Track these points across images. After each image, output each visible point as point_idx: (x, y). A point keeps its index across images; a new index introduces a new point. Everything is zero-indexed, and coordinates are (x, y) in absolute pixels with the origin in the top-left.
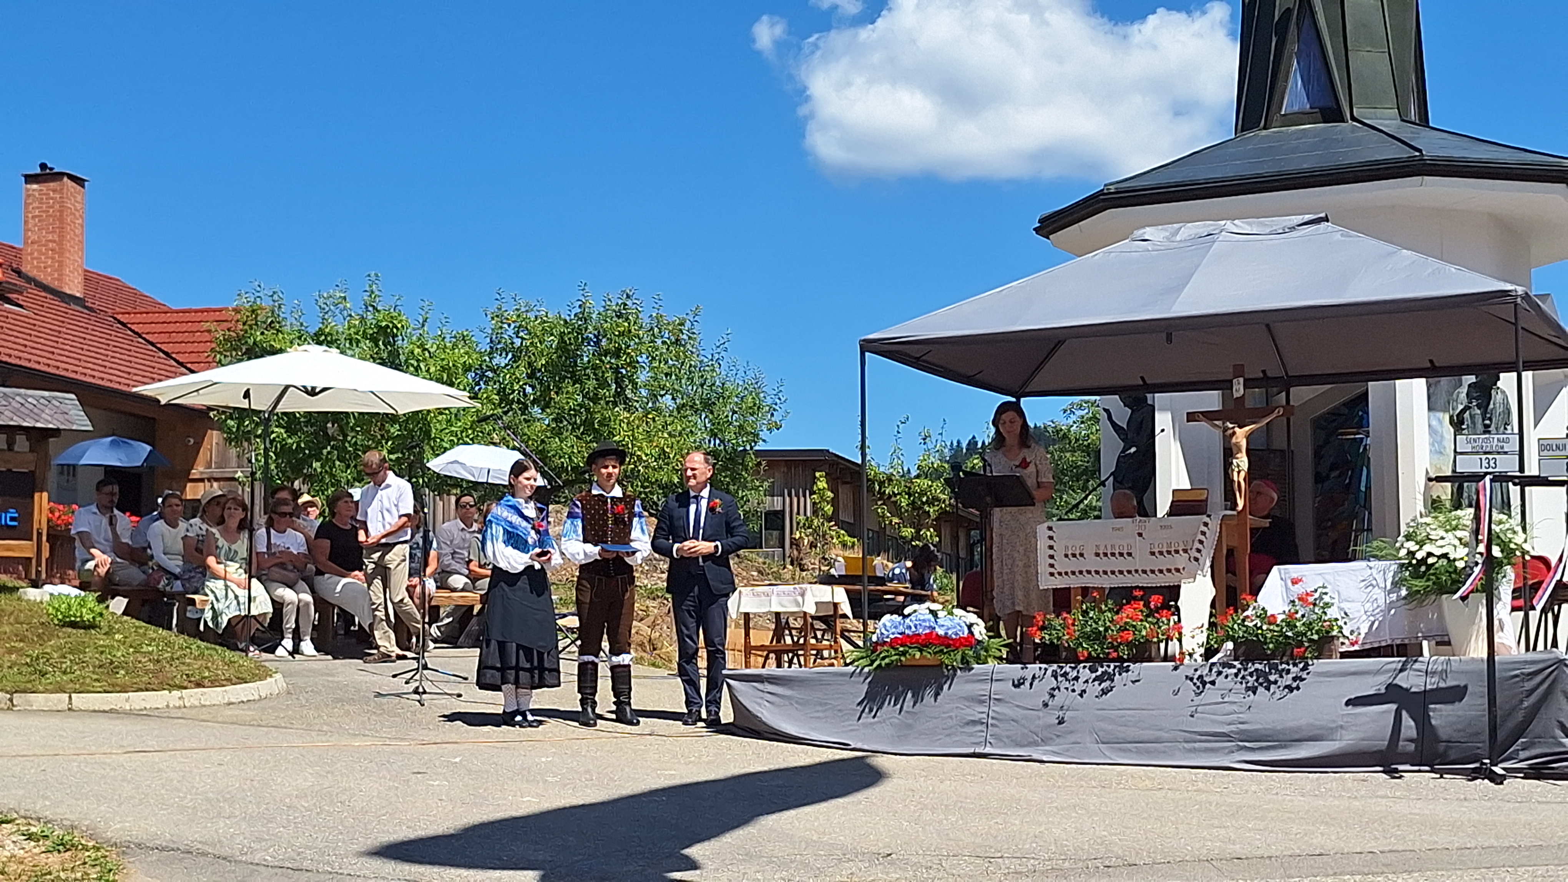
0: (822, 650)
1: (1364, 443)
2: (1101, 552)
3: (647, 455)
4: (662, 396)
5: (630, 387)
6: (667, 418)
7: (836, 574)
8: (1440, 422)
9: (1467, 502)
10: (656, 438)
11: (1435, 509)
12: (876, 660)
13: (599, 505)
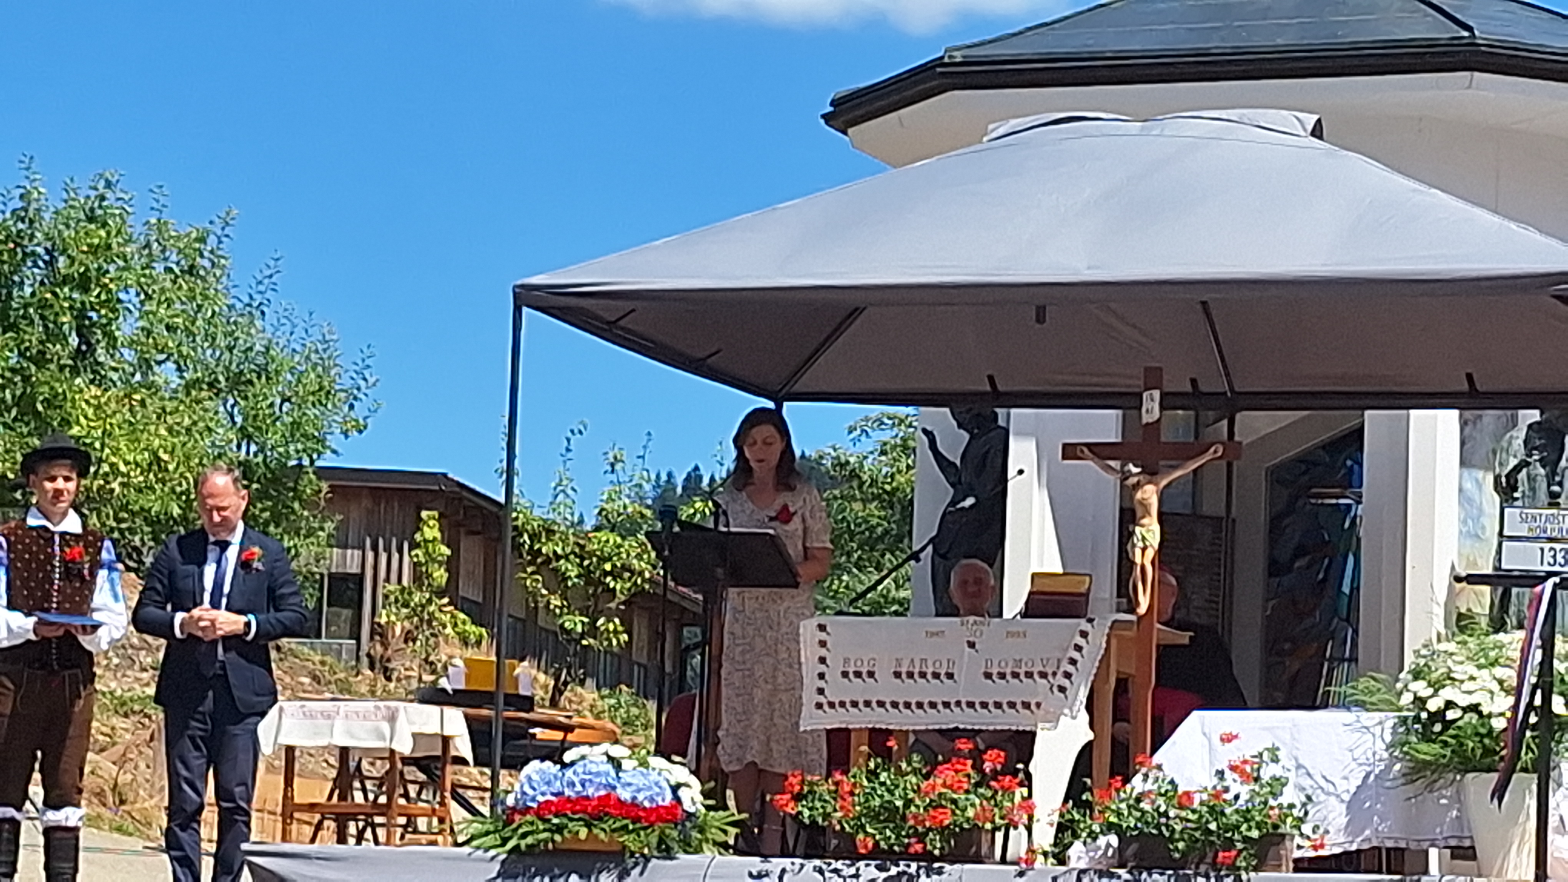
0: (416, 816)
1: (1352, 514)
2: (904, 670)
3: (127, 463)
4: (159, 363)
5: (103, 344)
6: (167, 403)
7: (449, 688)
8: (1479, 485)
9: (1515, 622)
10: (145, 435)
11: (1462, 629)
12: (510, 838)
13: (39, 545)
